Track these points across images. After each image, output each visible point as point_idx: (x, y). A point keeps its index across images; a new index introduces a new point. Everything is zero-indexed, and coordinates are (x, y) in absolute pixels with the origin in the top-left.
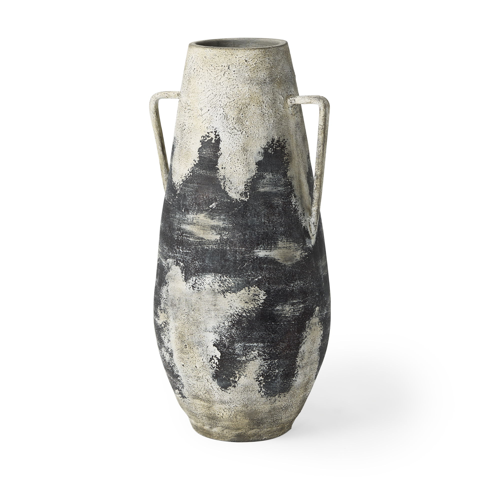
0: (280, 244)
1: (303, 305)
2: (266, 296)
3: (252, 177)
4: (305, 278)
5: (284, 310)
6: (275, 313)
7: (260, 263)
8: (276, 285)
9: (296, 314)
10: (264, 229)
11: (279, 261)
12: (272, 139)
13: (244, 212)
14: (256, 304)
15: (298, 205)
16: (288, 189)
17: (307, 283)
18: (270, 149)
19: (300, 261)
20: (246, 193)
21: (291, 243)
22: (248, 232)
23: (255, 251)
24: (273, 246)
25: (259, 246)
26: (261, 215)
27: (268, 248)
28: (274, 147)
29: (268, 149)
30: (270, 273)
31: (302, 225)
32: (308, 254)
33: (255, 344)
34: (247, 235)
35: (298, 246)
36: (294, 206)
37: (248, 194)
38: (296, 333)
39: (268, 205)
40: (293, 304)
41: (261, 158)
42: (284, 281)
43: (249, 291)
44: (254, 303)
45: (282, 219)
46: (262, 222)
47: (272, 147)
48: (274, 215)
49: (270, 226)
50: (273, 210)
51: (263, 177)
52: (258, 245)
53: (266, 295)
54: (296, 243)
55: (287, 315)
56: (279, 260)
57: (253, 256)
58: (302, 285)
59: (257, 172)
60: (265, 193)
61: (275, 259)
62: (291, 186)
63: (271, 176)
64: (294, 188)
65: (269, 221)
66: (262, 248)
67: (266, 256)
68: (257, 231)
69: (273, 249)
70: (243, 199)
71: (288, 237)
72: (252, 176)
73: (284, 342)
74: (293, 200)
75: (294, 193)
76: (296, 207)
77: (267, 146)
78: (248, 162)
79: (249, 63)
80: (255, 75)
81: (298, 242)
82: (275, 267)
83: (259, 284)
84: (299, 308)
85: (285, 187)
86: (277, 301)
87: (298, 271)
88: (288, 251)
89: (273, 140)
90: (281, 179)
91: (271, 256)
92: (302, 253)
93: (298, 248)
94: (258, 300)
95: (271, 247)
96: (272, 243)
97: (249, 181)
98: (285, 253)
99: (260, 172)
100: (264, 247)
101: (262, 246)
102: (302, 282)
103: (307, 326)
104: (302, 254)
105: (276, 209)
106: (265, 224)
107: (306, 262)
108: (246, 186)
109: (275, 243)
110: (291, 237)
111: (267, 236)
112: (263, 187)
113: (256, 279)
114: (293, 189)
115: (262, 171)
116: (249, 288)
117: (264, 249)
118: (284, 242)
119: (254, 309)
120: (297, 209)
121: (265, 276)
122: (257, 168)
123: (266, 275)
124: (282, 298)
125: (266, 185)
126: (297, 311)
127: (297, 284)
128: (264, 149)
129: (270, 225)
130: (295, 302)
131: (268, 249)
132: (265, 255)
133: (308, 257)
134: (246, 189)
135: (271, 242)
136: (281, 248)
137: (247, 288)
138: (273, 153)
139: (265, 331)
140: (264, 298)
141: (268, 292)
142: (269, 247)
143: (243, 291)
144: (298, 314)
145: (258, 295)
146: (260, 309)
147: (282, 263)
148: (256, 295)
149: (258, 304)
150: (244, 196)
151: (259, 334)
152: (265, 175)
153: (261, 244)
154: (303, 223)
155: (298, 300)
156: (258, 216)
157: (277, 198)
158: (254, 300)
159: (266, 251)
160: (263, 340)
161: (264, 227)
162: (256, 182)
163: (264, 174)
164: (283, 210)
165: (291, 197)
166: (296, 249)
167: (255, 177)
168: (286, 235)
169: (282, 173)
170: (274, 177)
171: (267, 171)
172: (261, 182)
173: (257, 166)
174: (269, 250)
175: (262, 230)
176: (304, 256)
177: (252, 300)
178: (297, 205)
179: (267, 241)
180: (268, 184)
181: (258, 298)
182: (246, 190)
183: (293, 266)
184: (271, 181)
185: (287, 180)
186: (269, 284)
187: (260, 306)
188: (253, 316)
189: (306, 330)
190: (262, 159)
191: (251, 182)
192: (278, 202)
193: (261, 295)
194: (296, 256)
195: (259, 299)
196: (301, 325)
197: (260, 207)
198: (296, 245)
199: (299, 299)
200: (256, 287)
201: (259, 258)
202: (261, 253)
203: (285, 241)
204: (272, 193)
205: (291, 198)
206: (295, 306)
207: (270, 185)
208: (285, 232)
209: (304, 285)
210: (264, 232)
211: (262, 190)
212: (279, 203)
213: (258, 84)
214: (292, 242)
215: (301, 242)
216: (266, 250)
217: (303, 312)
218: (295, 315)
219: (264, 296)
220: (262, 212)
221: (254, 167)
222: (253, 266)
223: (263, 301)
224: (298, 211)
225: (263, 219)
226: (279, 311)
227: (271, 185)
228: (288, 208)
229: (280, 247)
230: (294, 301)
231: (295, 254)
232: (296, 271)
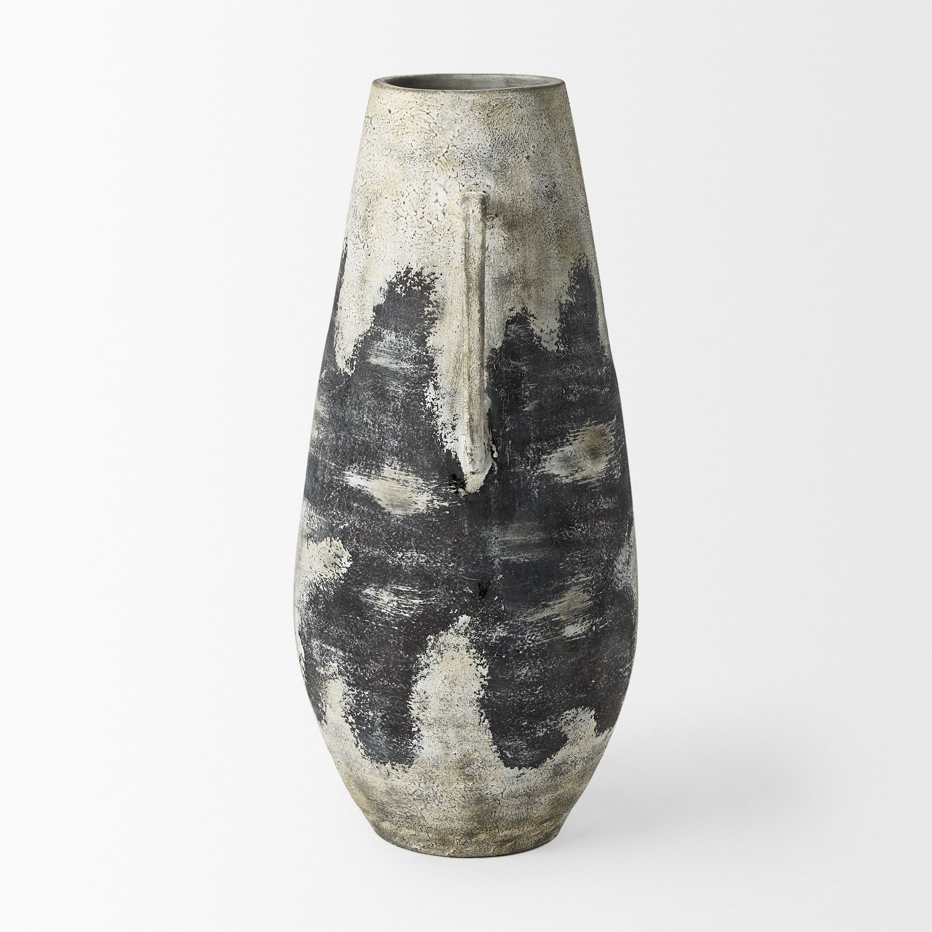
0: (387, 471)
1: (422, 601)
2: (351, 563)
3: (364, 333)
4: (435, 550)
5: (378, 599)
6: (364, 600)
7: (349, 498)
8: (369, 547)
9: (402, 613)
10: (364, 436)
11: (380, 502)
12: (407, 268)
13: (344, 396)
14: (336, 573)
15: (439, 406)
16: (421, 369)
17: (438, 562)
18: (401, 286)
19: (423, 514)
20: (352, 360)
21: (408, 475)
22: (342, 434)
23: (346, 472)
24: (373, 472)
25: (352, 465)
26: (364, 407)
27: (366, 472)
28: (408, 285)
29: (396, 284)
30: (362, 521)
31: (443, 446)
32: (450, 505)
33: (333, 649)
34: (341, 439)
35: (424, 485)
36: (429, 405)
37: (355, 363)
38: (402, 650)
39: (377, 392)
40: (397, 593)
41: (381, 300)
42: (384, 544)
43: (331, 546)
44: (333, 569)
45: (398, 424)
46: (363, 421)
47: (404, 283)
48: (384, 413)
49: (374, 432)
50: (384, 403)
51: (380, 336)
52: (352, 462)
53: (351, 561)
54: (421, 477)
55: (383, 611)
56: (379, 500)
57: (342, 481)
58: (423, 561)
59: (373, 325)
60: (377, 369)
61: (373, 496)
62: (432, 366)
63: (393, 338)
64: (437, 371)
65: (375, 423)
66: (355, 471)
67: (359, 487)
68: (354, 436)
69: (372, 478)
70: (347, 370)
71: (404, 462)
72: (366, 331)
73: (376, 661)
74: (430, 394)
75: (435, 381)
76: (433, 408)
77: (395, 280)
78: (363, 303)
79: (393, 116)
80: (398, 141)
81: (426, 476)
82: (372, 512)
83: (344, 536)
84: (412, 605)
85: (416, 364)
86: (367, 578)
87: (416, 532)
88: (400, 488)
89: (408, 271)
90: (412, 347)
91: (367, 489)
92: (434, 499)
93: (423, 488)
94: (340, 567)
95: (370, 473)
96: (373, 465)
97: (360, 338)
98: (392, 490)
99: (378, 326)
100: (360, 470)
101: (356, 467)
102: (423, 555)
103: (430, 644)
104: (432, 501)
105: (390, 403)
106: (367, 426)
107: (442, 520)
108: (355, 348)
109: (378, 467)
110: (410, 463)
111: (366, 449)
112: (377, 356)
113: (342, 527)
114: (435, 372)
115: (381, 326)
116: (331, 541)
117: (359, 474)
118: (395, 468)
119: (333, 582)
120: (437, 413)
121: (354, 525)
122: (374, 317)
123: (355, 523)
124: (377, 575)
125: (381, 354)
126: (406, 609)
127: (412, 557)
128: (390, 283)
129: (375, 430)
130: (404, 590)
131: (365, 475)
132: (359, 485)
133: (448, 512)
134: (354, 353)
135: (371, 462)
136: (387, 479)
137: (328, 539)
138: (404, 294)
139: (345, 629)
140: (348, 565)
141: (354, 556)
142: (367, 470)
143: (324, 542)
144: (407, 615)
145: (341, 556)
146: (341, 584)
147: (384, 509)
148: (339, 557)
149: (339, 574)
150: (349, 365)
151: (337, 632)
152: (383, 333)
153: (355, 462)
154: (447, 442)
155: (410, 588)
156: (360, 409)
157: (395, 382)
158: (334, 565)
159: (362, 479)
160: (342, 645)
161: (364, 432)
162: (369, 344)
163: (383, 331)
165: (424, 387)
166: (418, 488)
167: (369, 334)
168: (402, 458)
169: (416, 336)
170: (399, 340)
171: (387, 326)
172: (375, 346)
173: (374, 314)
174: (366, 477)
175: (360, 436)
176: (438, 507)
177: (332, 564)
178: (437, 406)
179: (366, 459)
180: (384, 352)
181: (340, 563)
182: (353, 355)
183: (407, 519)
184: (391, 347)
185: (424, 353)
186: (358, 541)
187: (340, 579)
188: (331, 594)
189: (428, 651)
190: (383, 302)
191: (362, 342)
192: (396, 390)
193: (344, 560)
194: (417, 502)
195: (340, 565)
196: (415, 638)
197: (366, 392)
198: (421, 481)
199: (413, 586)
200: (340, 541)
201: (348, 487)
202: (354, 480)
203: (398, 467)
204: (390, 370)
205: (427, 388)
206: (402, 597)
207: (388, 353)
208: (400, 451)
209: (427, 562)
210: (363, 441)
211: (373, 361)
212: (398, 392)
213: (400, 158)
214: (412, 472)
215: (435, 479)
216: (362, 477)
217: (419, 615)
218: (402, 615)
219: (348, 561)
220: (366, 403)
221: (370, 314)
222: (339, 500)
223: (345, 571)
224: (438, 416)
225: (365, 416)
226: (370, 599)
227: (390, 354)
228: (415, 406)
229: (386, 477)
230: (401, 588)
231: (414, 499)
232: (411, 530)
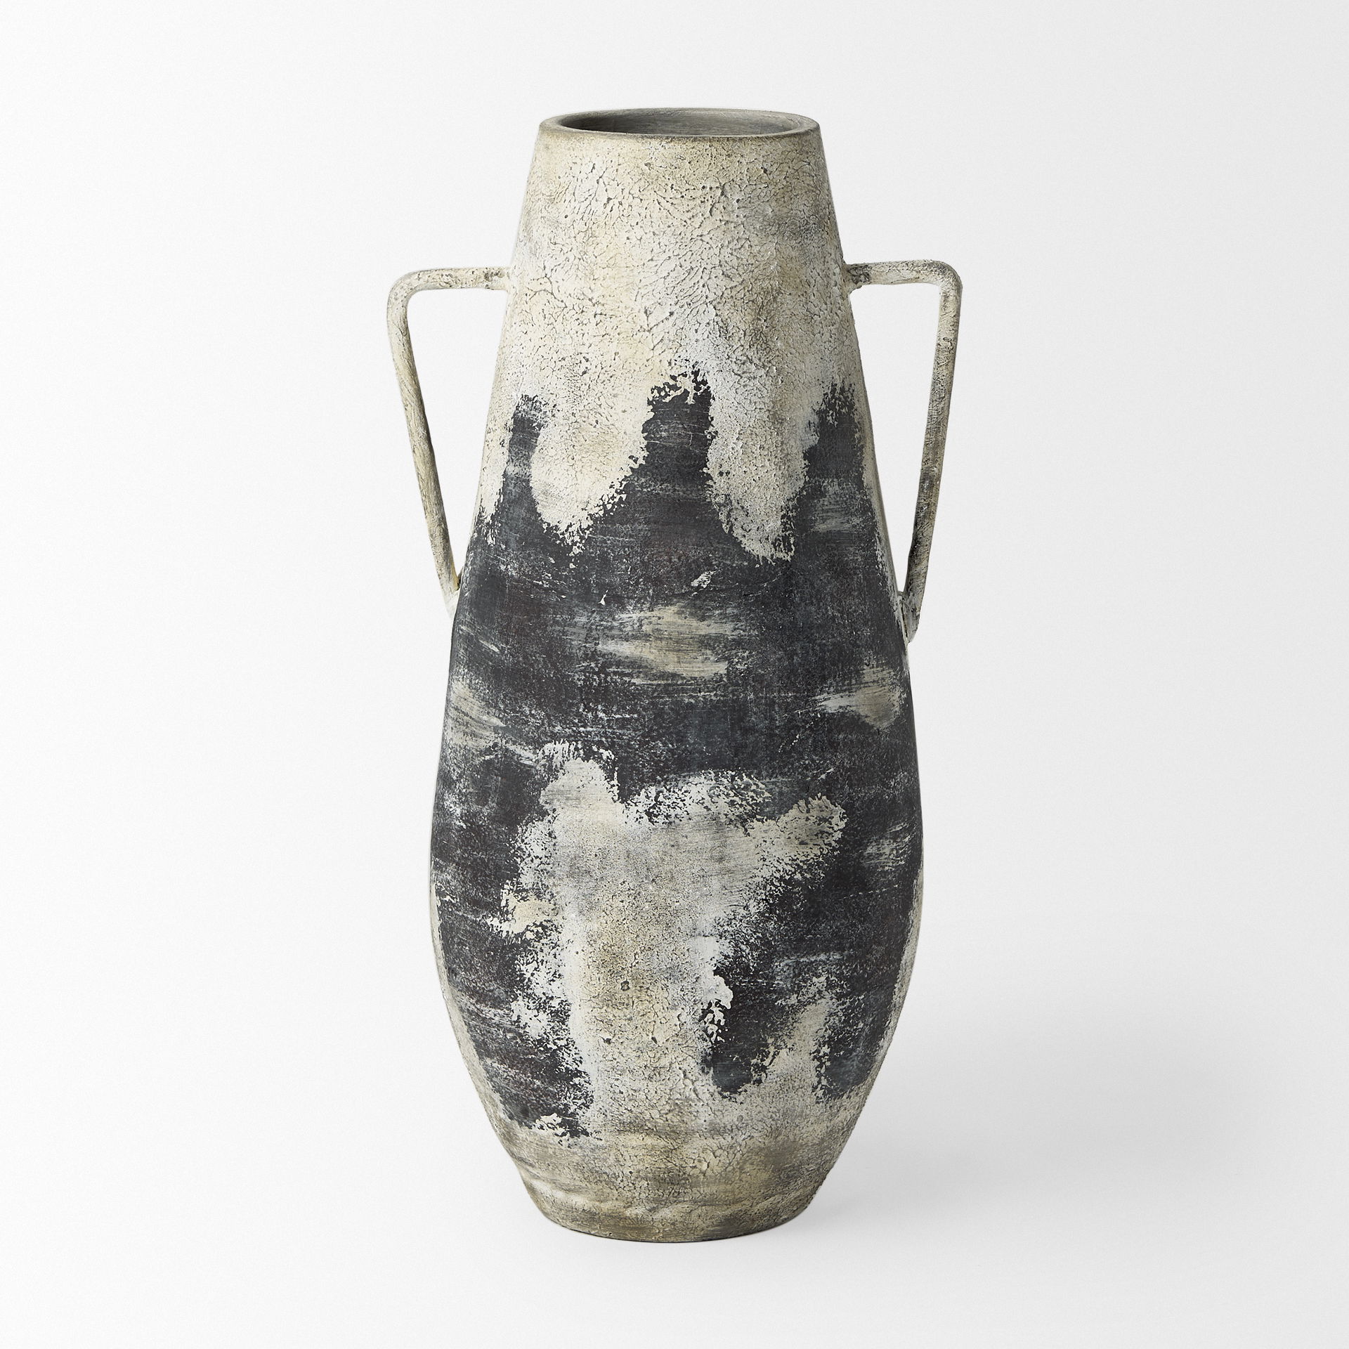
0: (869, 674)
1: (909, 837)
2: (846, 820)
3: (796, 495)
5: (881, 855)
6: (866, 864)
7: (830, 731)
8: (864, 787)
10: (834, 637)
11: (867, 720)
12: (832, 386)
13: (785, 592)
14: (826, 845)
16: (867, 520)
18: (831, 412)
19: (899, 717)
20: (786, 539)
21: (883, 670)
22: (798, 647)
23: (817, 698)
24: (854, 682)
25: (826, 683)
26: (825, 596)
27: (845, 686)
28: (838, 408)
29: (826, 412)
30: (853, 756)
33: (823, 957)
34: (797, 654)
35: (894, 677)
36: (880, 566)
37: (792, 541)
38: (900, 914)
39: (837, 569)
40: (895, 837)
41: (813, 440)
42: (878, 775)
43: (808, 811)
44: (820, 842)
45: (865, 604)
46: (828, 616)
47: (833, 408)
48: (850, 594)
49: (844, 627)
50: (847, 582)
51: (820, 491)
52: (824, 679)
53: (845, 818)
54: (892, 667)
55: (887, 868)
56: (866, 717)
57: (813, 712)
58: (907, 780)
59: (807, 479)
60: (830, 537)
61: (859, 715)
62: (871, 512)
63: (837, 488)
64: (875, 518)
65: (842, 613)
66: (832, 689)
67: (841, 711)
68: (818, 642)
69: (854, 690)
70: (781, 555)
71: (878, 654)
72: (798, 490)
73: (879, 944)
74: (879, 551)
75: (877, 531)
76: (883, 568)
77: (824, 407)
78: (786, 452)
79: (771, 177)
80: (786, 210)
81: (894, 664)
82: (861, 738)
83: (829, 788)
84: (905, 847)
85: (863, 516)
86: (868, 832)
87: (899, 744)
88: (880, 691)
89: (834, 386)
90: (855, 493)
91: (851, 709)
92: (901, 693)
93: (895, 681)
94: (829, 834)
95: (850, 684)
96: (851, 673)
97: (791, 504)
98: (876, 697)
99: (815, 477)
100: (837, 686)
101: (831, 684)
102: (906, 773)
103: (914, 893)
104: (900, 696)
105: (852, 579)
106: (834, 620)
108: (785, 520)
109: (857, 672)
110: (882, 653)
111: (840, 654)
112: (824, 520)
113: (823, 776)
114: (874, 520)
115: (819, 476)
116: (807, 803)
117: (837, 692)
118: (873, 666)
119: (821, 859)
120: (886, 574)
121: (843, 765)
122: (807, 466)
123: (844, 763)
124: (877, 823)
125: (829, 514)
126: (902, 854)
127: (900, 780)
128: (819, 413)
129: (844, 623)
131: (845, 691)
132: (841, 707)
134: (785, 528)
135: (849, 669)
136: (870, 684)
137: (802, 803)
138: (836, 423)
139: (846, 917)
140: (842, 825)
141: (849, 810)
142: (846, 682)
143: (793, 812)
144: (902, 863)
145: (830, 818)
146: (835, 857)
147: (873, 726)
148: (825, 820)
149: (830, 844)
150: (782, 546)
151: (831, 928)
152: (824, 484)
153: (830, 677)
154: (895, 611)
155: (902, 824)
156: (819, 601)
157: (852, 547)
158: (820, 835)
159: (842, 697)
160: (840, 944)
161: (833, 630)
162: (807, 506)
163: (823, 482)
164: (865, 579)
166: (892, 683)
167: (805, 493)
168: (875, 649)
169: (854, 477)
170: (843, 489)
171: (827, 474)
172: (818, 505)
173: (807, 462)
174: (847, 693)
175: (829, 638)
177: (816, 835)
178: (884, 564)
179: (842, 668)
180: (832, 510)
181: (830, 828)
182: (785, 529)
183: (891, 731)
184: (837, 502)
185: (865, 497)
186: (851, 787)
187: (834, 849)
188: (819, 879)
189: (913, 904)
190: (817, 442)
191: (795, 507)
192: (856, 558)
193: (836, 820)
194: (894, 703)
195: (831, 830)
196: (907, 891)
197: (822, 575)
198: (892, 673)
199: (904, 820)
200: (824, 797)
201: (827, 715)
202: (832, 703)
203: (875, 663)
204: (843, 533)
205: (875, 544)
206: (898, 840)
207: (836, 511)
208: (873, 640)
210: (834, 644)
211: (821, 527)
212: (857, 559)
213: (795, 234)
214: (885, 664)
215: (898, 664)
216: (841, 694)
217: (909, 857)
218: (900, 865)
219: (841, 820)
220: (826, 590)
221: (800, 464)
222: (814, 741)
223: (838, 835)
224: (887, 579)
225: (829, 608)
226: (873, 859)
227: (839, 511)
228: (873, 573)
229: (867, 683)
230: (897, 828)
231: (892, 700)
232: (895, 744)
